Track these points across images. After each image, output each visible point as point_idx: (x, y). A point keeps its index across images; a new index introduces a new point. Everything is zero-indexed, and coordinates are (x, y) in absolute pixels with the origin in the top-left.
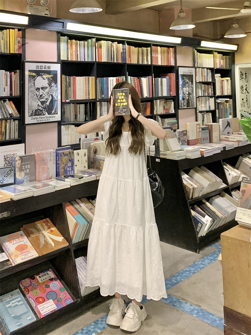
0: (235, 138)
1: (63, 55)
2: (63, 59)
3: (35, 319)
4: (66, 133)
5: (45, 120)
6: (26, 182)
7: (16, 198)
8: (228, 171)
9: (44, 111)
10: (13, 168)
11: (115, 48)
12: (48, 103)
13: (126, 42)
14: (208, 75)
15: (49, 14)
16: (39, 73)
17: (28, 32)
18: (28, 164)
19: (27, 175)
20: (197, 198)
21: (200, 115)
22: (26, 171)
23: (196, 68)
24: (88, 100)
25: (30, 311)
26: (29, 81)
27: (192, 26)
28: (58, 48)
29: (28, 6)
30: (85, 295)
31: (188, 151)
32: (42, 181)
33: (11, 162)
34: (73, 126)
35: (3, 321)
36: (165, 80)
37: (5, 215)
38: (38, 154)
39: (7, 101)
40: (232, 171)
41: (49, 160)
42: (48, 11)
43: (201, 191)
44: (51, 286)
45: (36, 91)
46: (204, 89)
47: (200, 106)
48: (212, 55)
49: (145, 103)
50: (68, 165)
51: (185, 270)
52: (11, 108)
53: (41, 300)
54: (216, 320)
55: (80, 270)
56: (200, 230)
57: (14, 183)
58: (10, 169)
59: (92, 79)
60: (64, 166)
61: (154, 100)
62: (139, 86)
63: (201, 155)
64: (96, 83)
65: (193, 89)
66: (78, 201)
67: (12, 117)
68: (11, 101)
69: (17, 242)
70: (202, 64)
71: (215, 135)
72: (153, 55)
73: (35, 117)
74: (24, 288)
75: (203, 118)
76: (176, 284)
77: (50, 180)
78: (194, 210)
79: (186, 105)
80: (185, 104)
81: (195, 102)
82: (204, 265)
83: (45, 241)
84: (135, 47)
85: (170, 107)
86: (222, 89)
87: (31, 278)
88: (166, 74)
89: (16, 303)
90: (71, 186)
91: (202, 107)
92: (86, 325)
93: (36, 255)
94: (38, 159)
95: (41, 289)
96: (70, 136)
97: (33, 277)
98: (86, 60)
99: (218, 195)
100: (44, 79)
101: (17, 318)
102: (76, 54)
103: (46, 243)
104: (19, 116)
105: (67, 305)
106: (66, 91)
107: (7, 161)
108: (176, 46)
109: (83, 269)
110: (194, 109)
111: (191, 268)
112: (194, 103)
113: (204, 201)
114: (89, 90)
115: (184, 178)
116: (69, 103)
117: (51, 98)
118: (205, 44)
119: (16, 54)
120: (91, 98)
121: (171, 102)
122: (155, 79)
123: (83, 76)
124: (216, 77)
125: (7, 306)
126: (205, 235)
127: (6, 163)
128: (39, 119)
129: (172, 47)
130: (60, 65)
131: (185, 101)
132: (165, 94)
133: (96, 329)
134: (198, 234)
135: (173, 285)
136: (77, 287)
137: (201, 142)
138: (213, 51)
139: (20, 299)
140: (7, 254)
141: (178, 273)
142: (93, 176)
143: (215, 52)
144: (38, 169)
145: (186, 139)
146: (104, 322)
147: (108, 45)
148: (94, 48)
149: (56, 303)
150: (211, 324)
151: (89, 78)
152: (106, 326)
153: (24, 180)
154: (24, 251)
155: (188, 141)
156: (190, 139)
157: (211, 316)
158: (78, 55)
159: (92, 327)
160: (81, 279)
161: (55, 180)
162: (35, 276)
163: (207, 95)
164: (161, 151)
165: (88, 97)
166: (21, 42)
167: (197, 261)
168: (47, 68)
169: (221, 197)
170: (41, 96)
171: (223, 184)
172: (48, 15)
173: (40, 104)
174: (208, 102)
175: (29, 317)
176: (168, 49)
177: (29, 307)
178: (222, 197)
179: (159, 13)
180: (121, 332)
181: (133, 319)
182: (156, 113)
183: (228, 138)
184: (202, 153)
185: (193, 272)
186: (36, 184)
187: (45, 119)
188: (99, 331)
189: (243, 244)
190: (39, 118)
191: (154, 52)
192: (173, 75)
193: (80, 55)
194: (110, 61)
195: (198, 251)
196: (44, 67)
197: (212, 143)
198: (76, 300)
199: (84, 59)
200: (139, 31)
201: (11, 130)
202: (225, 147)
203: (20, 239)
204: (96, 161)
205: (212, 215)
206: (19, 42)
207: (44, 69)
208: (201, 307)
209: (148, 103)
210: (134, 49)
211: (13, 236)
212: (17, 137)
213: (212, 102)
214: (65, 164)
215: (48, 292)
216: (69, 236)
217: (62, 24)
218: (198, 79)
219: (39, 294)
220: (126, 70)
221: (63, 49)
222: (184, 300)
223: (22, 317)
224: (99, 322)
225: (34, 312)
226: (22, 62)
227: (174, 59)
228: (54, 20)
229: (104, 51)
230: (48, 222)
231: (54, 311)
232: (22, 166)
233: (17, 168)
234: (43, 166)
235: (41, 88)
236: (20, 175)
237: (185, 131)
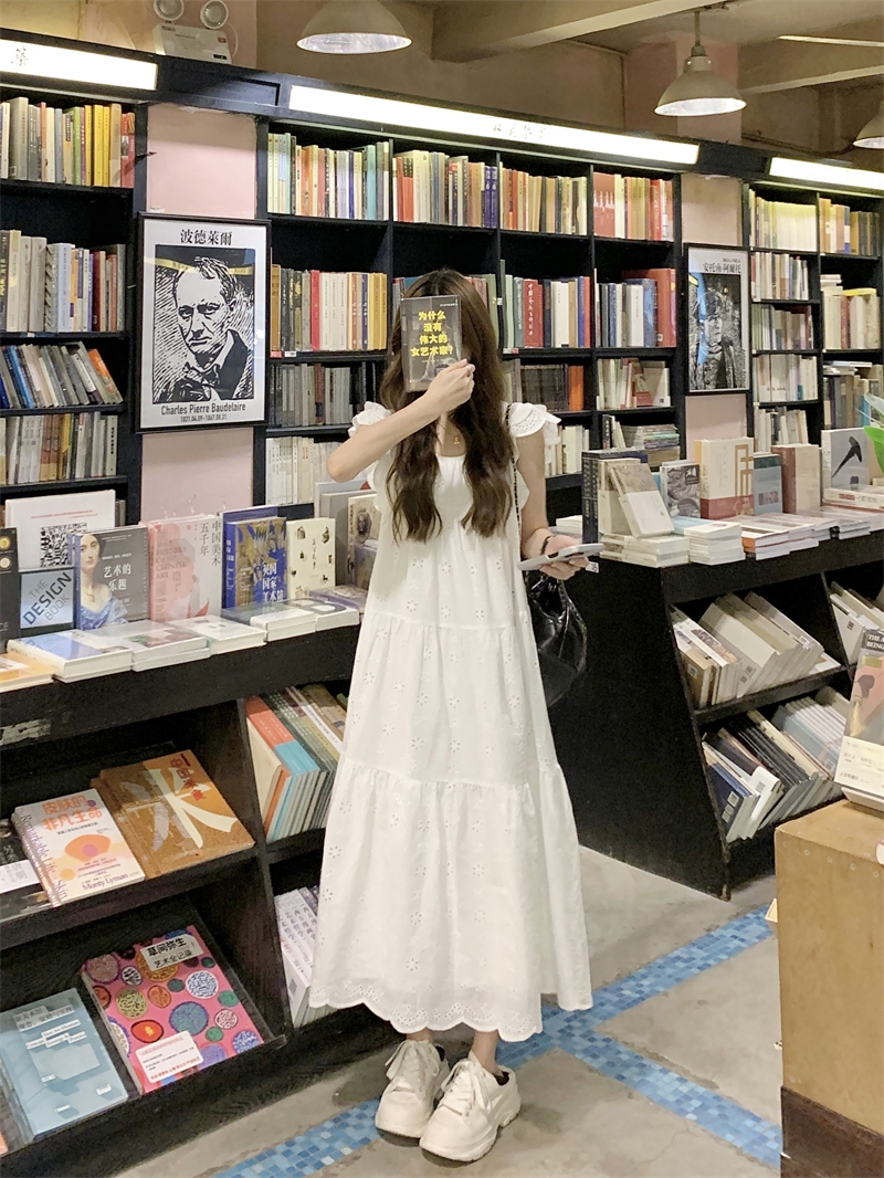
0: (875, 500)
1: (276, 195)
2: (276, 211)
3: (123, 1096)
4: (282, 464)
5: (210, 418)
6: (115, 620)
7: (69, 676)
8: (846, 613)
9: (206, 385)
10: (70, 573)
11: (459, 175)
12: (220, 361)
13: (498, 156)
14: (794, 276)
15: (228, 56)
16: (187, 255)
17: (158, 115)
18: (125, 561)
19: (120, 599)
20: (728, 705)
21: (763, 419)
22: (117, 584)
23: (751, 253)
24: (362, 353)
25: (109, 1069)
26: (158, 282)
27: (733, 105)
28: (260, 175)
29: (158, 27)
30: (305, 1023)
31: (697, 539)
32: (171, 623)
33: (66, 551)
34: (307, 442)
35: (14, 1095)
36: (637, 292)
37: (32, 730)
38: (158, 527)
39: (82, 350)
40: (863, 616)
41: (198, 550)
42: (226, 44)
43: (744, 679)
44: (187, 986)
45: (180, 318)
46: (780, 327)
47: (765, 387)
48: (813, 207)
49: (558, 366)
50: (265, 570)
51: (672, 955)
52: (92, 374)
53: (149, 1031)
54: (765, 1139)
55: (292, 936)
56: (733, 817)
57: (75, 625)
58: (60, 574)
59: (376, 281)
60: (252, 572)
61: (598, 358)
62: (541, 312)
63: (747, 553)
64: (392, 294)
65: (740, 326)
66: (296, 695)
67: (96, 403)
68: (96, 350)
69: (73, 827)
70: (775, 239)
71: (805, 485)
72: (595, 204)
73: (174, 405)
74: (94, 987)
75: (776, 428)
76: (636, 1002)
77: (201, 618)
78: (715, 744)
79: (714, 382)
80: (711, 377)
81: (747, 370)
82: (743, 940)
83: (173, 828)
84: (532, 174)
85: (656, 385)
86: (844, 329)
87: (121, 954)
88: (644, 272)
89: (63, 1036)
90: (270, 640)
91: (772, 388)
92: (304, 1129)
93: (138, 873)
94: (158, 546)
95: (155, 992)
96: (295, 475)
97: (130, 951)
98: (358, 216)
99: (808, 699)
100: (209, 278)
101: (61, 1087)
102: (324, 193)
103: (176, 834)
104: (122, 400)
105: (239, 1052)
106: (286, 320)
107: (50, 547)
108: (679, 175)
109: (301, 933)
110: (744, 395)
111: (694, 949)
112: (742, 373)
113: (755, 715)
114: (364, 318)
115: (679, 629)
116: (295, 362)
117: (230, 341)
118: (783, 168)
119: (113, 188)
120: (370, 347)
121: (661, 367)
122: (600, 287)
123: (345, 271)
124: (826, 285)
125: (30, 1045)
126: (751, 837)
127: (48, 555)
128: (187, 413)
129: (666, 176)
130: (264, 229)
131: (711, 366)
132: (637, 341)
133: (337, 1145)
134: (726, 832)
135: (624, 1005)
136: (279, 993)
137: (751, 510)
138: (816, 192)
139: (75, 1023)
140: (37, 865)
141: (648, 966)
142: (349, 609)
143: (821, 197)
144: (159, 580)
145: (695, 496)
146: (367, 1123)
147: (434, 163)
148: (386, 173)
149: (202, 1046)
150: (746, 1151)
151: (365, 278)
152: (375, 1137)
153: (107, 616)
154: (96, 858)
155: (705, 503)
156: (712, 495)
157: (749, 1123)
158: (328, 196)
159: (326, 1135)
160: (294, 966)
161: (219, 618)
162: (135, 946)
163: (790, 347)
164: (602, 535)
165: (360, 342)
166: (132, 149)
167: (718, 927)
168: (219, 241)
169: (818, 706)
170: (197, 334)
171: (824, 660)
172: (225, 58)
173: (193, 363)
174: (793, 372)
175: (105, 1086)
176: (652, 184)
177: (106, 1054)
178: (822, 704)
179: (621, 58)
180: (423, 1157)
181: (468, 1115)
182: (603, 406)
183: (851, 497)
184: (748, 546)
185: (701, 963)
186: (149, 629)
187: (210, 413)
188: (347, 1151)
189: (853, 867)
190: (188, 410)
191: (598, 194)
192: (668, 276)
193: (336, 199)
194: (442, 222)
195: (724, 890)
196: (209, 235)
197: (794, 512)
198: (273, 1038)
199: (352, 211)
200: (545, 118)
201: (91, 448)
202: (836, 527)
203: (86, 815)
204: (363, 559)
205: (780, 766)
206: (124, 150)
207: (208, 244)
208: (717, 1087)
209: (573, 368)
210: (529, 183)
211: (62, 807)
212: (114, 473)
213: (810, 371)
214: (255, 565)
215: (178, 1006)
216: (254, 812)
217: (275, 88)
218: (758, 289)
219: (145, 1009)
220: (496, 254)
221: (276, 174)
222: (657, 1058)
223: (78, 1085)
224: (352, 1121)
225: (123, 1071)
226: (135, 217)
227: (671, 216)
228: (246, 77)
229: (419, 187)
230: (189, 765)
231: (193, 1072)
232: (101, 565)
233: (85, 572)
234: (175, 570)
235: (199, 307)
236: (93, 596)
237: (691, 467)
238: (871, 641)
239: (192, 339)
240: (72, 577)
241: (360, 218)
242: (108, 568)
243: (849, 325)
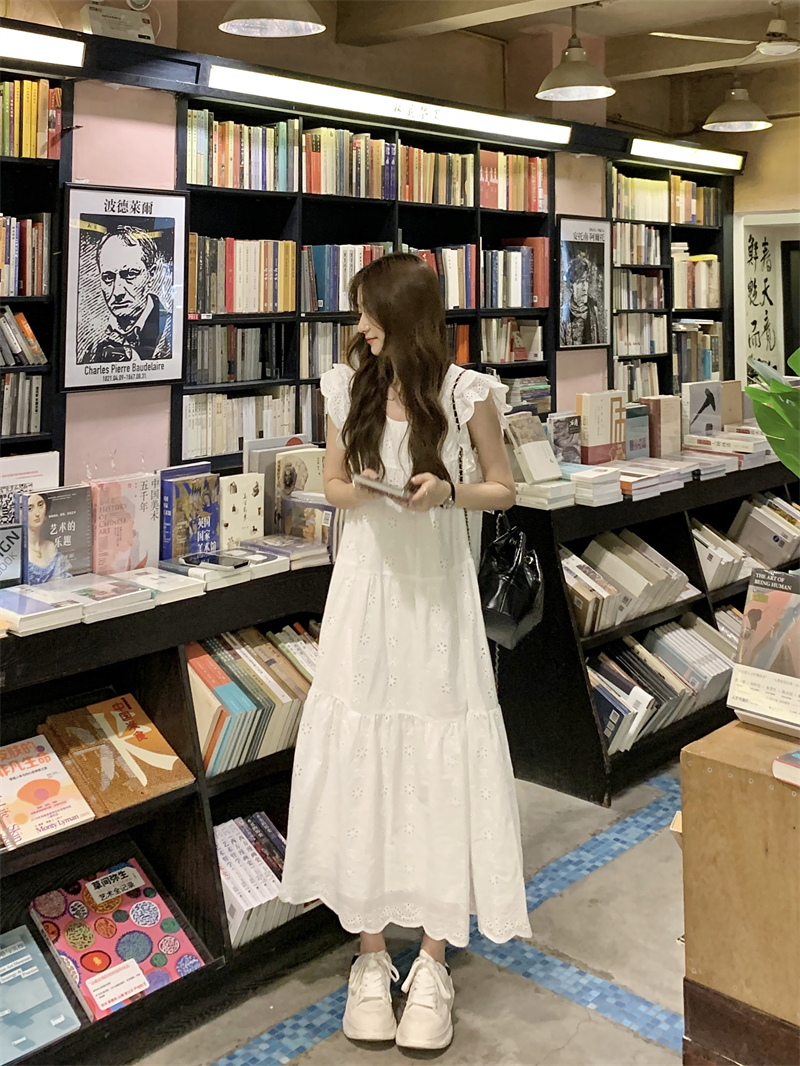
0: (729, 445)
1: (194, 168)
2: (194, 183)
3: (76, 1025)
4: (197, 419)
5: (130, 377)
6: (61, 575)
7: (23, 630)
8: (707, 547)
9: (127, 346)
10: (18, 532)
11: (362, 151)
12: (141, 323)
13: (397, 134)
14: (649, 244)
15: (151, 35)
16: (114, 224)
17: (84, 91)
18: (69, 519)
19: (65, 554)
20: (608, 632)
21: (621, 370)
22: (62, 540)
23: (613, 224)
24: (272, 314)
25: (61, 999)
26: (83, 248)
27: (604, 92)
28: (180, 148)
29: (85, 8)
30: (243, 943)
31: (583, 483)
32: (113, 575)
33: (13, 510)
34: (220, 399)
36: (516, 258)
38: (101, 486)
39: (8, 314)
40: (719, 548)
41: (138, 504)
42: (150, 25)
43: (621, 608)
44: (131, 916)
45: (103, 283)
46: (636, 289)
47: (623, 342)
48: (666, 183)
50: (200, 524)
51: (563, 860)
52: (18, 336)
53: (97, 961)
54: (658, 1022)
55: (230, 864)
56: (614, 733)
57: (22, 580)
58: (9, 533)
59: (286, 248)
60: (188, 525)
61: (483, 317)
63: (624, 495)
64: (300, 261)
65: (602, 288)
66: (230, 639)
67: (21, 364)
68: (22, 314)
69: (24, 772)
70: (633, 211)
71: (668, 430)
72: (482, 179)
73: (97, 365)
74: (43, 923)
75: (632, 378)
76: (535, 905)
77: (141, 571)
78: (597, 668)
79: (581, 339)
80: (578, 334)
81: (608, 327)
82: (624, 842)
83: (118, 768)
84: (426, 151)
85: (531, 341)
86: (690, 291)
87: (67, 890)
88: (522, 240)
89: (16, 971)
90: (209, 589)
91: (629, 344)
92: (243, 1043)
93: (87, 813)
94: (101, 503)
95: (101, 924)
96: (210, 429)
97: (76, 887)
98: (270, 188)
99: (674, 623)
100: (131, 245)
101: (17, 1020)
102: (239, 166)
103: (122, 774)
104: (46, 360)
105: (182, 975)
106: (202, 284)
108: (554, 153)
109: (238, 860)
110: (605, 350)
111: (582, 853)
112: (604, 331)
113: (629, 640)
114: (275, 282)
115: (568, 566)
116: (210, 324)
117: (151, 305)
118: (643, 148)
119: (41, 160)
120: (281, 309)
121: (535, 325)
122: (485, 253)
123: (257, 239)
124: (676, 251)
126: (628, 749)
128: (110, 372)
129: (542, 154)
130: (183, 199)
131: (578, 324)
132: (516, 302)
133: (275, 1055)
134: (608, 747)
136: (218, 917)
137: (624, 455)
138: (668, 169)
139: (27, 958)
141: (544, 869)
142: (280, 558)
144: (101, 536)
145: (577, 444)
146: (301, 1032)
147: (340, 141)
148: (296, 148)
149: (147, 972)
150: (641, 1034)
151: (276, 247)
153: (52, 571)
154: (46, 802)
155: (584, 449)
156: (591, 443)
157: (643, 1008)
158: (242, 169)
159: (264, 1046)
160: (233, 891)
161: (158, 570)
162: (80, 881)
163: (644, 307)
165: (271, 305)
166: (59, 123)
167: (601, 831)
168: (141, 211)
169: (682, 629)
170: (119, 298)
171: (688, 589)
172: (149, 38)
173: (115, 325)
174: (646, 329)
175: (58, 1016)
176: (530, 161)
177: (58, 986)
178: (685, 628)
179: (503, 46)
182: (486, 359)
183: (708, 443)
184: (626, 489)
185: (589, 865)
186: (92, 583)
187: (131, 373)
188: (285, 1060)
189: (751, 781)
190: (110, 370)
191: (484, 170)
192: (542, 244)
193: (250, 171)
194: (346, 194)
195: (606, 798)
196: (131, 205)
197: (659, 457)
198: (213, 960)
199: (264, 183)
200: (439, 100)
201: (16, 407)
202: (698, 470)
203: (36, 761)
204: (291, 510)
205: (653, 685)
206: (51, 124)
207: (130, 213)
208: (613, 978)
209: (461, 327)
210: (423, 159)
211: (12, 753)
212: (38, 430)
213: (661, 328)
214: (190, 519)
215: (124, 936)
216: (195, 751)
217: (195, 68)
218: (619, 255)
219: (93, 940)
220: (394, 223)
221: (195, 148)
222: (560, 955)
223: (32, 1018)
224: (287, 1031)
225: (74, 1000)
226: (60, 186)
227: (546, 191)
228: (170, 56)
229: (326, 161)
230: (130, 708)
231: (140, 996)
232: (47, 523)
233: (33, 530)
234: (117, 526)
235: (121, 273)
236: (40, 553)
237: (574, 418)
238: (758, 579)
239: (114, 303)
240: (20, 535)
241: (272, 190)
242: (54, 526)
243: (694, 287)
